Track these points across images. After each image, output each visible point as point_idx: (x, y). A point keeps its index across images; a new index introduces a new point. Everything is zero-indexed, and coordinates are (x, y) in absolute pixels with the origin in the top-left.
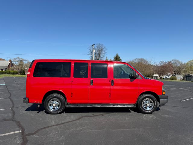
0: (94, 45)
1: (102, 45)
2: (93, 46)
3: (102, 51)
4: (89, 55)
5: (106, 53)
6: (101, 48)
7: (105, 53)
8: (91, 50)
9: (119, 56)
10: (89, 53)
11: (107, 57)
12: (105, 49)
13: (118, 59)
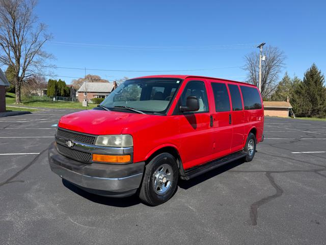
0: (263, 45)
1: (276, 48)
2: (259, 47)
3: (275, 62)
4: (245, 69)
5: (284, 64)
6: (272, 55)
7: (281, 65)
8: (250, 60)
9: (319, 69)
10: (246, 67)
11: (286, 73)
12: (280, 58)
13: (314, 76)
